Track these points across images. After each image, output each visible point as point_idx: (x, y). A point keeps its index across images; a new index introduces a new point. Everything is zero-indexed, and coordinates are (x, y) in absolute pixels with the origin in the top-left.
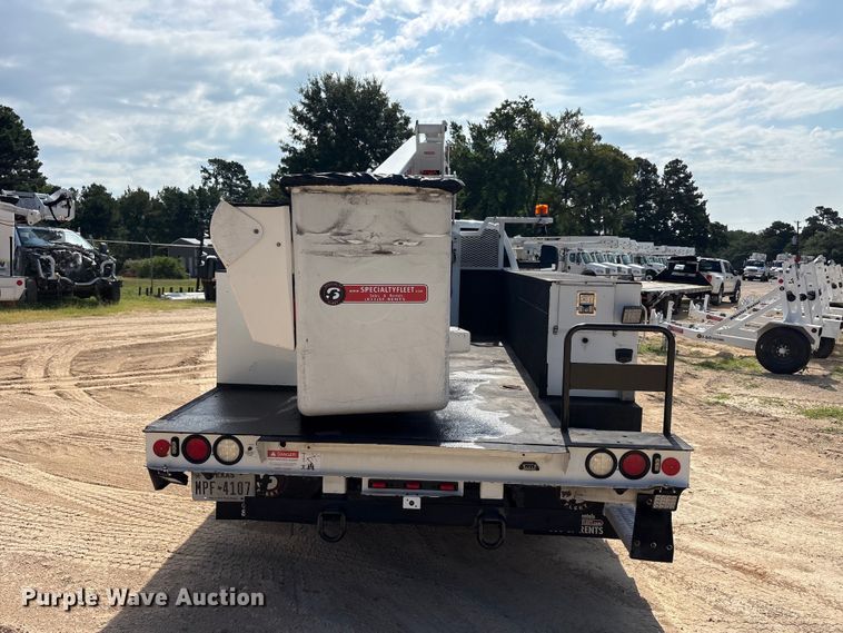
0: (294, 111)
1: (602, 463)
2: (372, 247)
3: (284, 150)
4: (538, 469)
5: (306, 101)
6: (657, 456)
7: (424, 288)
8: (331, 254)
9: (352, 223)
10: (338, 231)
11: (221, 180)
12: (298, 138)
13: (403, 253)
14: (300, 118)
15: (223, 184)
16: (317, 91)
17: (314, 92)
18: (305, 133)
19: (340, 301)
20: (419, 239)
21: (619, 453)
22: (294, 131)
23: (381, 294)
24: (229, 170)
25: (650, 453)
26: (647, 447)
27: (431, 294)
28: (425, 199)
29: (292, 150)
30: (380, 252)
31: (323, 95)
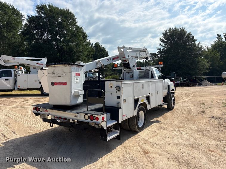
0: (160, 39)
1: (87, 117)
2: (58, 76)
3: (158, 49)
4: (77, 117)
5: (164, 36)
6: (95, 116)
7: (66, 83)
8: (52, 77)
9: (55, 72)
10: (53, 73)
11: (151, 58)
12: (162, 46)
13: (63, 76)
14: (162, 41)
15: (152, 59)
16: (167, 33)
17: (166, 33)
18: (163, 44)
19: (54, 85)
20: (65, 74)
21: (89, 115)
22: (161, 44)
23: (59, 84)
24: (153, 55)
25: (94, 116)
26: (94, 114)
27: (67, 84)
28: (66, 67)
29: (160, 49)
30: (59, 76)
31: (168, 33)
